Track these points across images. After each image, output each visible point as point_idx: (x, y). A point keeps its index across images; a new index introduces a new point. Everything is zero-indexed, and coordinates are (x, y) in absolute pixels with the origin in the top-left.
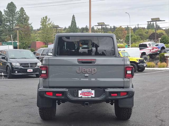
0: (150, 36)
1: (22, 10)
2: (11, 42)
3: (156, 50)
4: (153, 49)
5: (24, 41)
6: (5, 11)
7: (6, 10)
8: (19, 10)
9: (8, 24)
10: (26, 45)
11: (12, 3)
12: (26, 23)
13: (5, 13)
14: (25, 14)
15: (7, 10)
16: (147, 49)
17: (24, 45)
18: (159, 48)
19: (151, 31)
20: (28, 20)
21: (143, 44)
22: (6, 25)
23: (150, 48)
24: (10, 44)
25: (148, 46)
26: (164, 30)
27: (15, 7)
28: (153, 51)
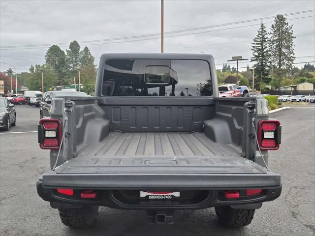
0: (226, 80)
1: (86, 49)
2: (74, 86)
3: (238, 93)
4: (235, 93)
5: (89, 85)
6: (68, 51)
7: (68, 49)
8: (83, 50)
9: (71, 65)
10: (91, 89)
11: (75, 41)
12: (91, 64)
13: (68, 54)
14: (90, 54)
15: (70, 50)
16: (228, 92)
17: (89, 89)
18: (241, 91)
19: (227, 74)
20: (93, 61)
21: (223, 87)
22: (68, 67)
23: (231, 92)
24: (73, 87)
25: (229, 89)
26: (241, 73)
27: (79, 46)
28: (234, 94)
